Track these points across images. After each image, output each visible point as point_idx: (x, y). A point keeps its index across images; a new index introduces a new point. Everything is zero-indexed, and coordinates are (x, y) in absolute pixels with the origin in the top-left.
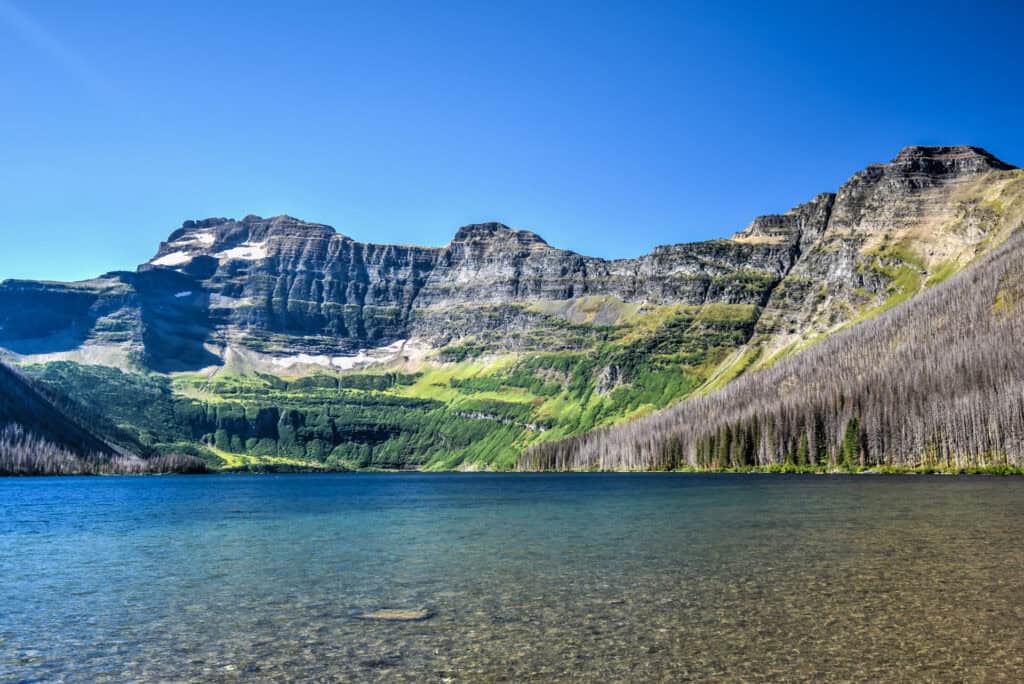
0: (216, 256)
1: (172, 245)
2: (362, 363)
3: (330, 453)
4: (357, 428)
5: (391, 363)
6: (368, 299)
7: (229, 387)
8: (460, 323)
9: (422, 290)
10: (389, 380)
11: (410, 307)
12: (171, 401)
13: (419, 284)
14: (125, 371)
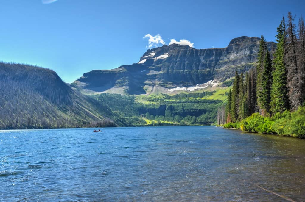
0: (154, 59)
1: (144, 57)
2: (197, 89)
3: (182, 119)
4: (192, 111)
5: (206, 88)
6: (200, 68)
7: (152, 99)
8: (230, 72)
9: (218, 63)
10: (204, 94)
11: (214, 69)
12: (133, 104)
13: (217, 61)
14: (122, 95)
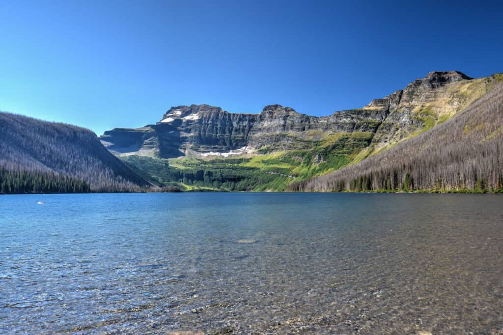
0: (182, 119)
1: (167, 115)
2: (232, 155)
3: (221, 185)
4: (230, 177)
5: (241, 155)
6: (233, 132)
7: (187, 163)
8: (265, 140)
9: (252, 129)
10: (240, 161)
11: (247, 135)
12: (169, 168)
13: (251, 127)
14: (154, 158)
